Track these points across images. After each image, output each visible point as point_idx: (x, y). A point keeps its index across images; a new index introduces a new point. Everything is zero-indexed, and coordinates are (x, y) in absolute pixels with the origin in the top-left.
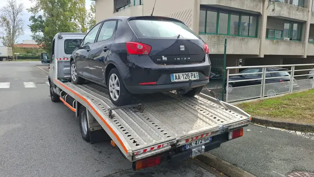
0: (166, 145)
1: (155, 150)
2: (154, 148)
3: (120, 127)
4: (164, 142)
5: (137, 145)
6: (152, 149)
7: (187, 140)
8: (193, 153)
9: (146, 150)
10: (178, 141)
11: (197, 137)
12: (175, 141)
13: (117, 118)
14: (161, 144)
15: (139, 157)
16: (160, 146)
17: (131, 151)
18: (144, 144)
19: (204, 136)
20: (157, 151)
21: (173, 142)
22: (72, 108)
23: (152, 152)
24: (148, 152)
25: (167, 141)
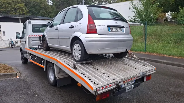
0: (114, 84)
1: (108, 88)
2: (107, 86)
3: (83, 74)
4: (112, 83)
5: (97, 85)
6: (106, 87)
7: (124, 82)
8: (126, 90)
9: (103, 88)
10: (120, 82)
11: (129, 80)
12: (118, 82)
13: (79, 69)
14: (111, 84)
15: (99, 92)
16: (111, 85)
17: (95, 89)
18: (101, 84)
19: (133, 79)
20: (109, 88)
21: (117, 83)
22: (42, 66)
23: (107, 89)
24: (104, 89)
25: (114, 82)
